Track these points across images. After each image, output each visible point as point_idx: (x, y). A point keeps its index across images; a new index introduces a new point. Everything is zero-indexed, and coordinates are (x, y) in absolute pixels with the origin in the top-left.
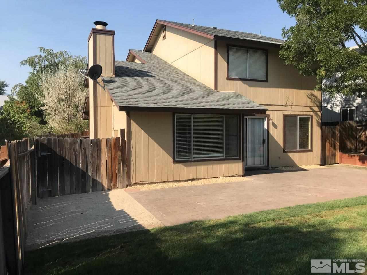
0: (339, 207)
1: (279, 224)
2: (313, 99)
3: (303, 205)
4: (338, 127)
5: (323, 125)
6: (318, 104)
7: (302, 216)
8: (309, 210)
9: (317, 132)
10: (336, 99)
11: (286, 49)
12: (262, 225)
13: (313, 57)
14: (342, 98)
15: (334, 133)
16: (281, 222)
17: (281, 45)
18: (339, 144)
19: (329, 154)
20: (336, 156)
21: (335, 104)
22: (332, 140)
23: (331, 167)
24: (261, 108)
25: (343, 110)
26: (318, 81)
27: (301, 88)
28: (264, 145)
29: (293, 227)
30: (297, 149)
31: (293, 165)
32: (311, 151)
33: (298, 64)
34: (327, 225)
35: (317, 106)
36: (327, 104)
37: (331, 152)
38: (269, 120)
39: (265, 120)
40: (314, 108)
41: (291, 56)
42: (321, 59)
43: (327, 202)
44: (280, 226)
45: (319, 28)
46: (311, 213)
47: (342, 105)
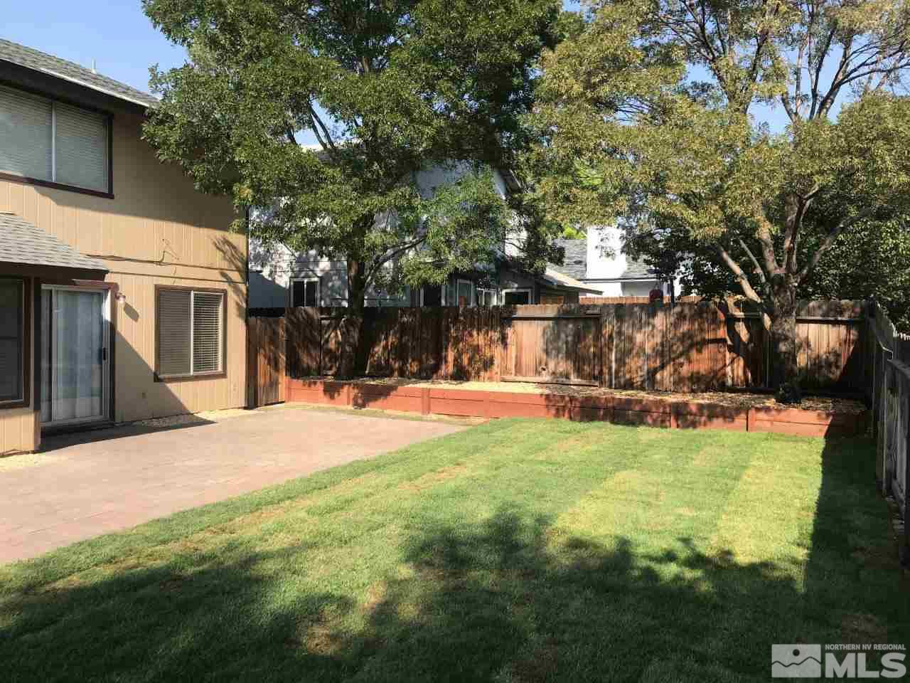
0: (272, 503)
1: (124, 568)
2: (229, 253)
3: (192, 510)
4: (283, 320)
5: (250, 313)
6: (240, 264)
7: (187, 537)
8: (205, 519)
9: (237, 331)
10: (280, 257)
11: (161, 122)
12: (76, 580)
13: (225, 151)
14: (293, 255)
15: (275, 333)
16: (132, 561)
17: (147, 108)
18: (285, 358)
19: (265, 382)
20: (280, 386)
21: (280, 267)
22: (270, 349)
23: (266, 410)
24: (90, 264)
25: (294, 282)
26: (237, 211)
27: (198, 222)
28: (101, 363)
29: (162, 568)
30: (189, 371)
31: (179, 412)
32: (224, 375)
33: (192, 164)
34: (242, 548)
35: (238, 270)
36: (262, 266)
37: (268, 377)
38: (115, 298)
39: (106, 298)
40: (230, 274)
41: (172, 141)
42: (243, 159)
43: (248, 495)
44: (127, 572)
45: (239, 87)
46: (209, 526)
47: (293, 271)
